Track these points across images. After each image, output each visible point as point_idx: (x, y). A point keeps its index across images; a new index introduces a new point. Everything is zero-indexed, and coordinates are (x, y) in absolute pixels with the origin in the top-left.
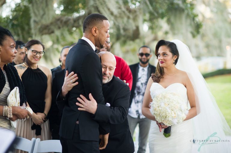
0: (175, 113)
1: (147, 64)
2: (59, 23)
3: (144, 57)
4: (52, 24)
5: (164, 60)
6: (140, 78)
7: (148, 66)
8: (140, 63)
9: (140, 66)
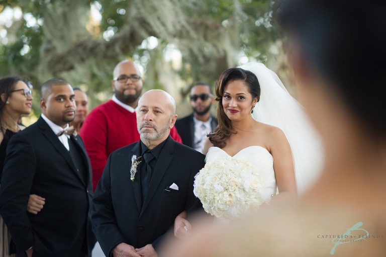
0: (230, 195)
1: (208, 115)
2: (80, 50)
3: (199, 100)
4: (69, 53)
5: (239, 107)
6: (199, 142)
7: (210, 120)
8: (195, 114)
9: (195, 119)
